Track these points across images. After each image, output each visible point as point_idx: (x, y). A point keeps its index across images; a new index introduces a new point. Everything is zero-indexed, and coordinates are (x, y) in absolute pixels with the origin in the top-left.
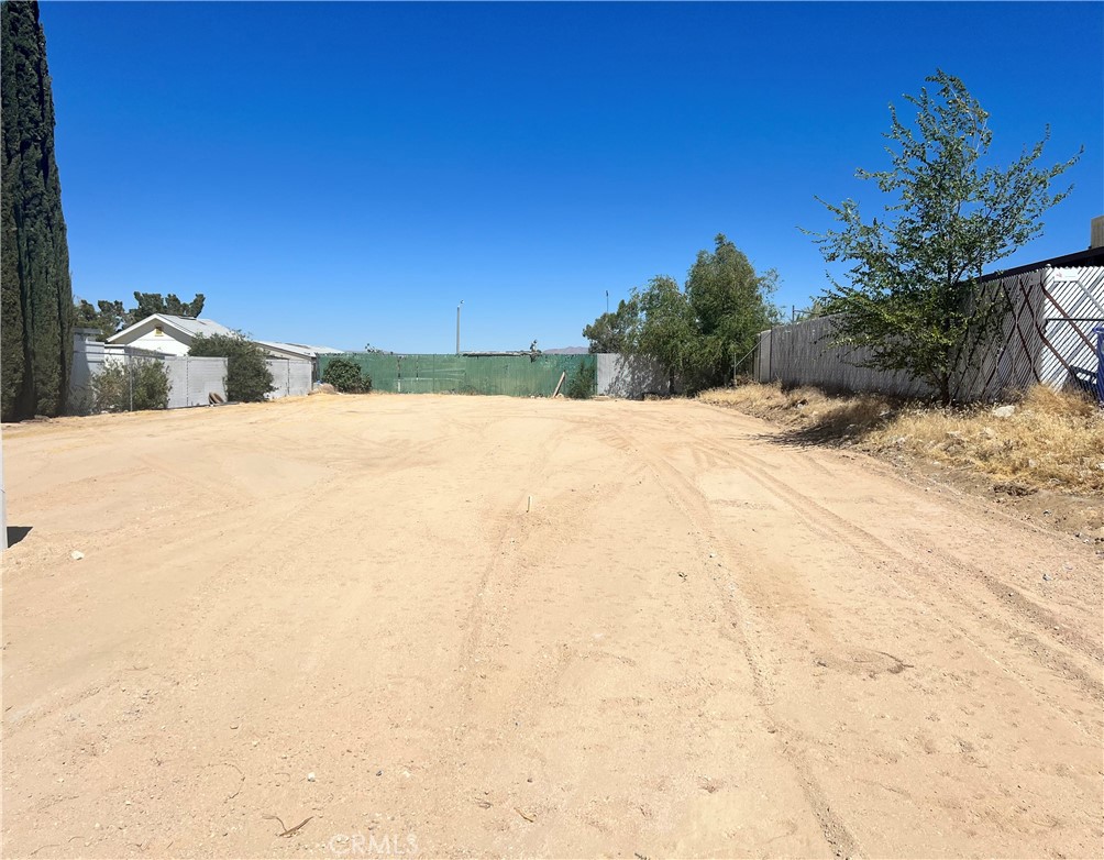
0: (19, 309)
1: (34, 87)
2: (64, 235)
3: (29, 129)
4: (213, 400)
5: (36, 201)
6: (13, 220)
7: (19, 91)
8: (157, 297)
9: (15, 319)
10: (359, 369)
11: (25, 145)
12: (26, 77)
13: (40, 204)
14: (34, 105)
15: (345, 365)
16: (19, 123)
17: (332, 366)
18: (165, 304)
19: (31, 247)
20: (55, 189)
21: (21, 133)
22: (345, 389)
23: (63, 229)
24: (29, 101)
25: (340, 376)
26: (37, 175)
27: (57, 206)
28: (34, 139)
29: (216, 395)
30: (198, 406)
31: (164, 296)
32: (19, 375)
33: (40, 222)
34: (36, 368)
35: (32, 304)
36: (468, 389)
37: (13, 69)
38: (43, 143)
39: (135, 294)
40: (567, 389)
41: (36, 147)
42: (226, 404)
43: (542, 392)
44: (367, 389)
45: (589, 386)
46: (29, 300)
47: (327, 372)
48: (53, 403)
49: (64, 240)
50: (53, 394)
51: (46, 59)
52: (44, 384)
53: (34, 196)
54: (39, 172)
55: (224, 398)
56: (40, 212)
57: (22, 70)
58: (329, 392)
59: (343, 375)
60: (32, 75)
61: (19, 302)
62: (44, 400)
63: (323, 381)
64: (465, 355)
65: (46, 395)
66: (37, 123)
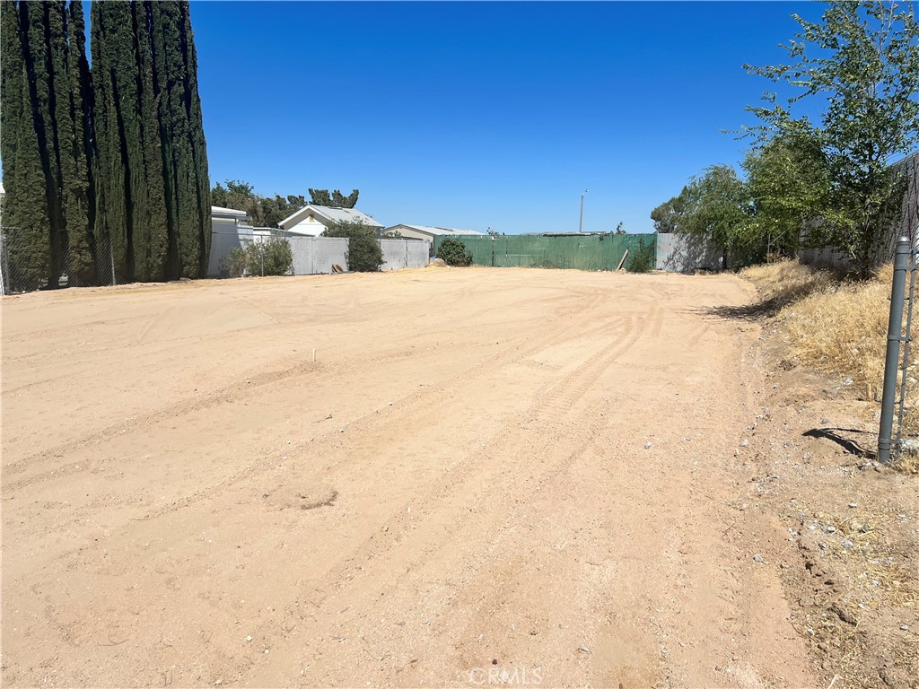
0: (164, 202)
1: (176, 40)
2: (204, 148)
3: (174, 72)
4: (336, 269)
5: (180, 124)
6: (158, 139)
7: (165, 45)
8: (325, 193)
9: (160, 209)
10: (463, 247)
11: (171, 84)
12: (171, 33)
13: (183, 126)
14: (177, 53)
15: (453, 244)
16: (166, 68)
17: (443, 245)
18: (331, 198)
19: (176, 158)
20: (197, 115)
21: (168, 74)
22: (452, 263)
23: (203, 143)
24: (173, 51)
25: (449, 253)
26: (181, 105)
27: (198, 127)
28: (178, 78)
29: (337, 266)
30: (322, 274)
31: (331, 192)
32: (164, 248)
33: (183, 139)
34: (180, 244)
35: (177, 199)
36: (547, 264)
37: (161, 28)
38: (186, 82)
39: (309, 190)
40: (630, 265)
41: (180, 85)
42: (346, 272)
43: (607, 266)
44: (468, 263)
45: (648, 262)
46: (174, 196)
47: (440, 250)
48: (194, 270)
49: (204, 151)
50: (193, 263)
51: (190, 18)
52: (187, 256)
53: (178, 120)
54: (181, 103)
55: (345, 268)
56: (183, 132)
57: (168, 28)
58: (440, 265)
59: (452, 252)
60: (175, 31)
61: (163, 197)
62: (187, 267)
63: (438, 257)
64: (545, 235)
65: (189, 264)
66: (180, 67)
